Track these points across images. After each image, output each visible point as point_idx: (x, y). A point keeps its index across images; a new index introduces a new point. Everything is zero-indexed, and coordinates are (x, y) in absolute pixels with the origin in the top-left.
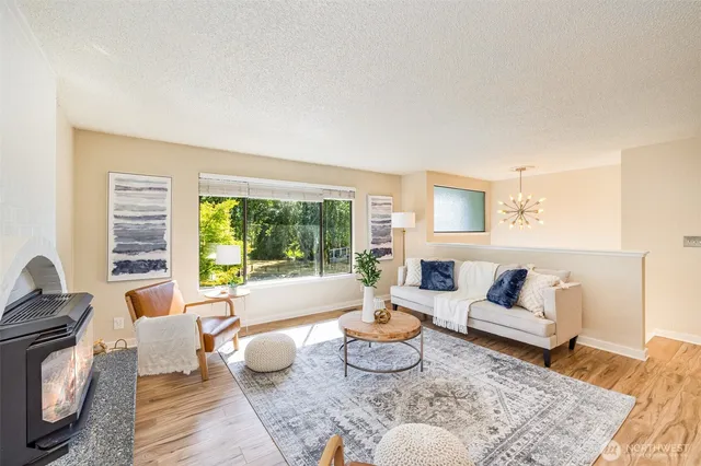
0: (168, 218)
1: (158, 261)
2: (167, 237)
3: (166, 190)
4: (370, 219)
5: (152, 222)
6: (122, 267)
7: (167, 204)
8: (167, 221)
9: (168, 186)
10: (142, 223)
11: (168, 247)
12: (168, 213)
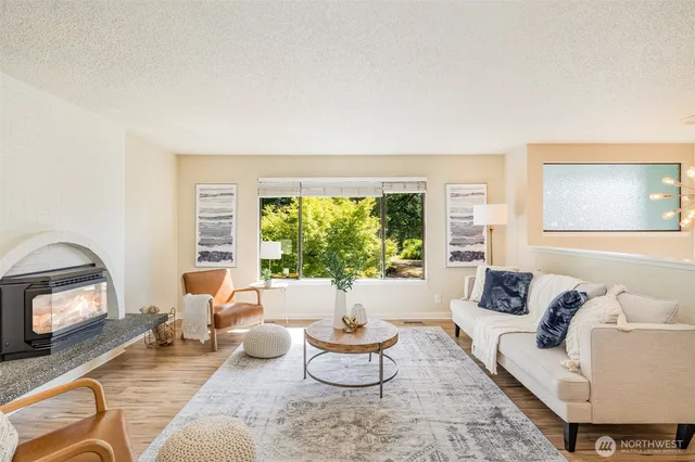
0: (234, 217)
1: (226, 253)
2: (233, 234)
3: (232, 194)
4: (449, 214)
5: (222, 221)
6: (204, 256)
7: (233, 206)
8: (233, 220)
9: (234, 191)
10: (217, 222)
11: (233, 242)
12: (233, 213)
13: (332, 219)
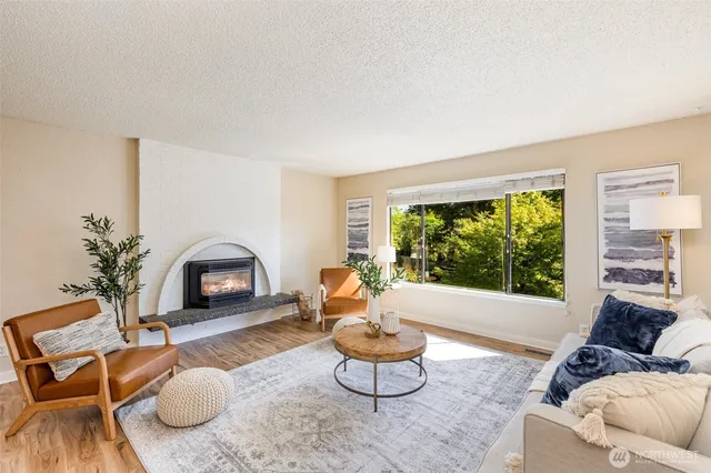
0: (370, 225)
2: (369, 239)
3: (369, 206)
4: (602, 215)
5: (362, 229)
7: (369, 215)
8: (369, 228)
10: (358, 229)
11: (369, 246)
12: (369, 222)
13: (539, 222)
